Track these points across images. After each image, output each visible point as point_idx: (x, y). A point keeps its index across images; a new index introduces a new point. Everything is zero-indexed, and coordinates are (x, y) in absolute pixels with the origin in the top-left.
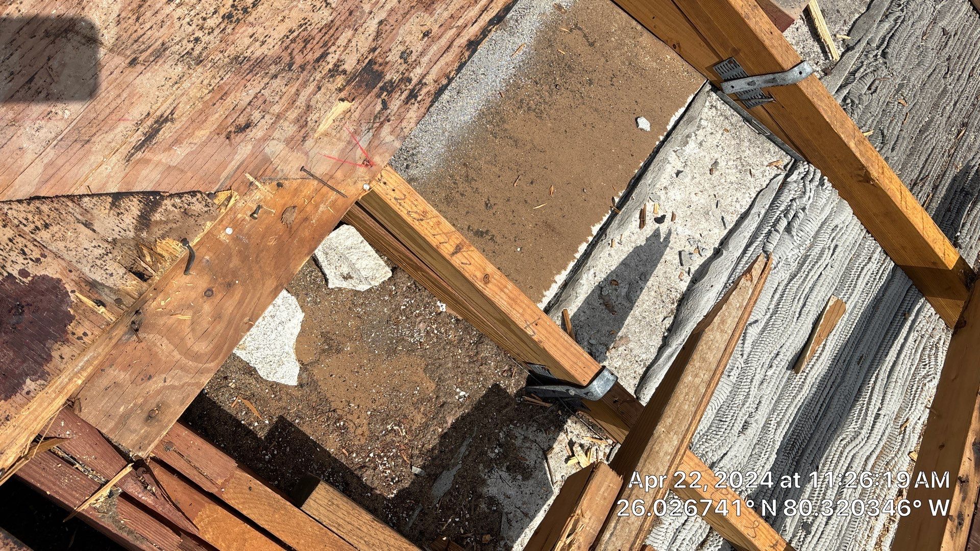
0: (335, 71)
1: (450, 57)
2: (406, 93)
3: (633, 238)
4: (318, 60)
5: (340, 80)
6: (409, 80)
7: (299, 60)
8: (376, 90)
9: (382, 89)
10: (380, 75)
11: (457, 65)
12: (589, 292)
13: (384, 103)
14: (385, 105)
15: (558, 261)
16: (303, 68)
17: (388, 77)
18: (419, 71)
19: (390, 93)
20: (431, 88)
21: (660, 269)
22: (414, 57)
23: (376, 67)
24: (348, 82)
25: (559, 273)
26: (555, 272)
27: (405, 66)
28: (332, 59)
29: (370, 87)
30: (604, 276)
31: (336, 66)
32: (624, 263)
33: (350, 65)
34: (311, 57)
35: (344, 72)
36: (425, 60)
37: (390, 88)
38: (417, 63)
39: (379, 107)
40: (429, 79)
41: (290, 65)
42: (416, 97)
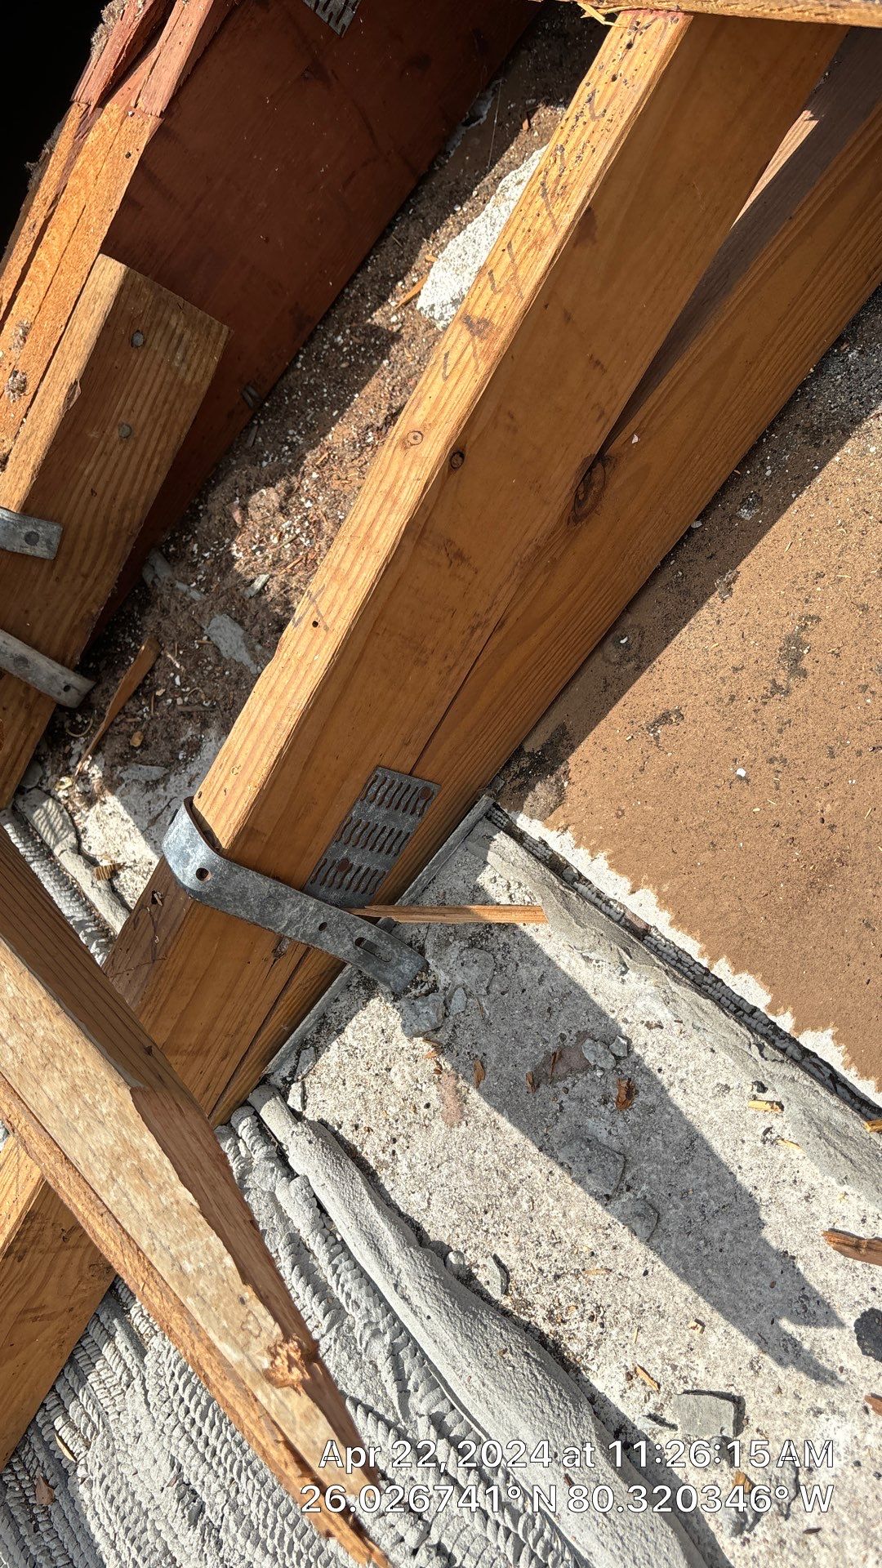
3: (791, 1196)
12: (598, 1000)
15: (701, 898)
21: (672, 1293)
25: (664, 901)
26: (666, 887)
30: (651, 1058)
32: (693, 1144)
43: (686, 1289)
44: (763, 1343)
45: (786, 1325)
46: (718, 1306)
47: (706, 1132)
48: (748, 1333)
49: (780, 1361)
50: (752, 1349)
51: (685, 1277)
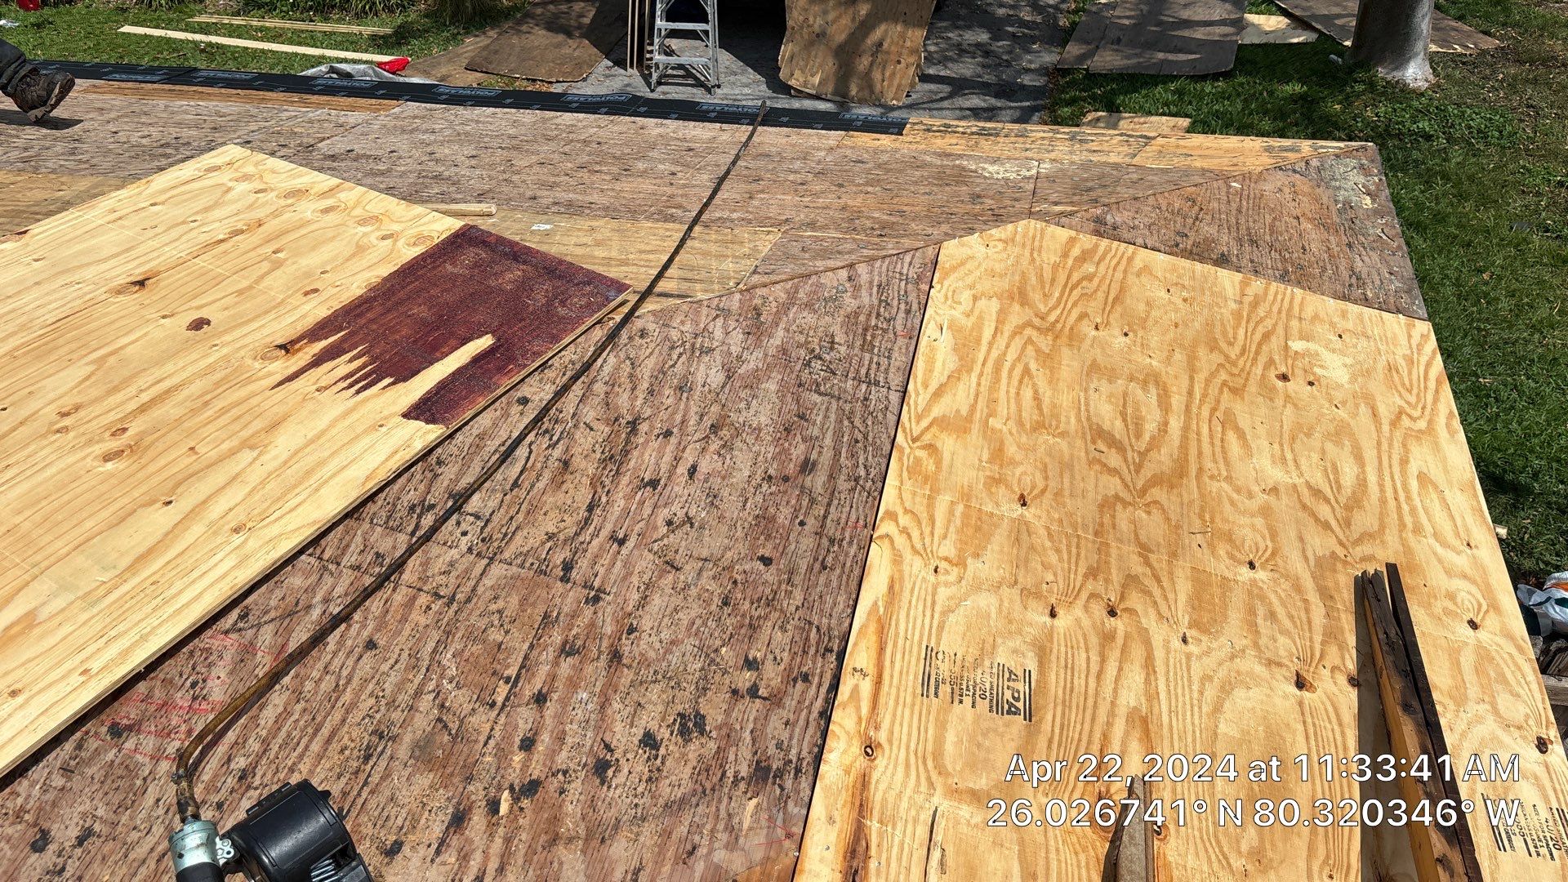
0: (737, 780)
1: (811, 731)
2: (793, 772)
4: (721, 779)
5: (742, 786)
6: (791, 761)
7: (708, 785)
8: (770, 780)
9: (775, 777)
10: (769, 768)
11: (819, 734)
13: (780, 786)
14: (782, 788)
16: (713, 789)
17: (775, 767)
18: (794, 751)
19: (781, 777)
20: (809, 759)
22: (786, 743)
23: (763, 764)
24: (749, 785)
27: (783, 753)
28: (730, 774)
29: (765, 780)
31: (735, 777)
33: (744, 771)
34: (715, 779)
35: (743, 778)
36: (795, 741)
37: (779, 774)
38: (790, 746)
39: (778, 791)
40: (804, 753)
41: (704, 792)
42: (801, 771)
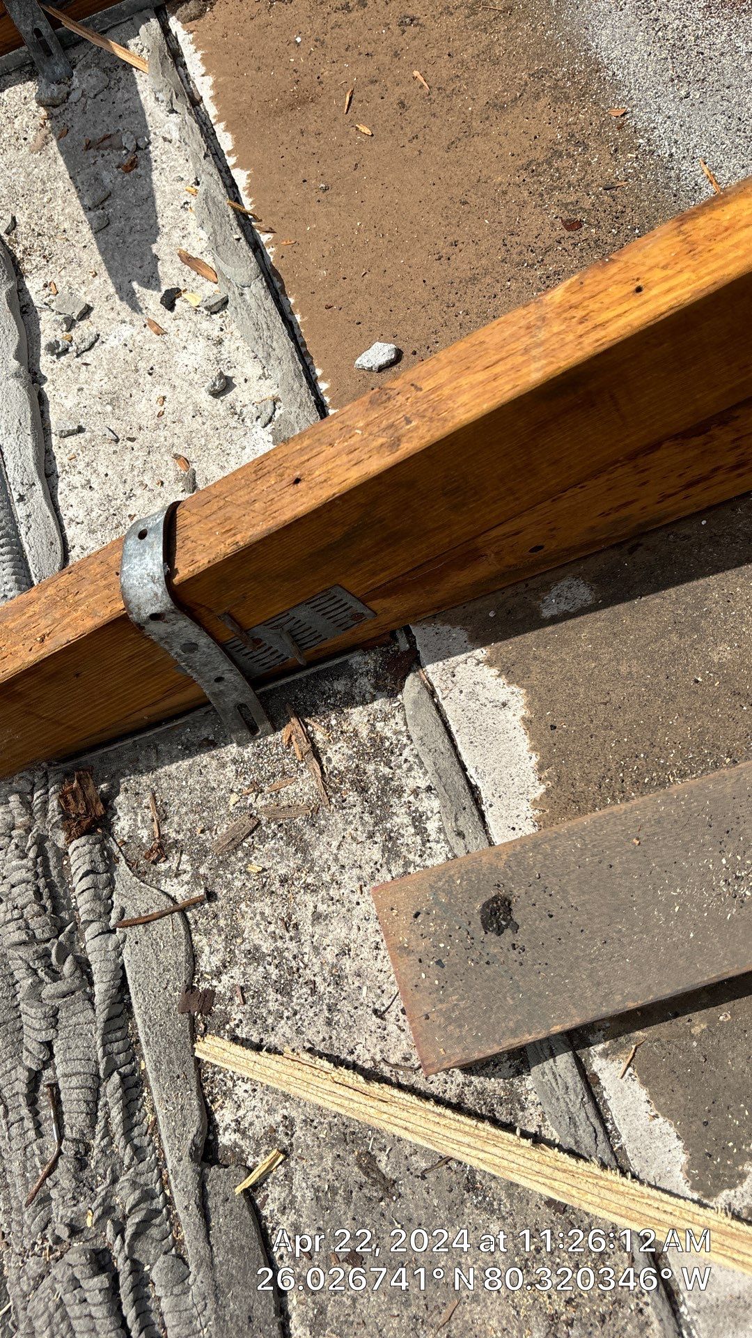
30: (155, 154)
43: (99, 258)
44: (119, 289)
45: (135, 285)
46: (109, 269)
47: (158, 195)
48: (115, 283)
49: (121, 299)
50: (112, 290)
51: (102, 253)
